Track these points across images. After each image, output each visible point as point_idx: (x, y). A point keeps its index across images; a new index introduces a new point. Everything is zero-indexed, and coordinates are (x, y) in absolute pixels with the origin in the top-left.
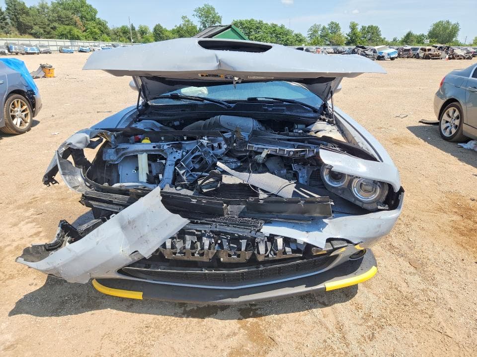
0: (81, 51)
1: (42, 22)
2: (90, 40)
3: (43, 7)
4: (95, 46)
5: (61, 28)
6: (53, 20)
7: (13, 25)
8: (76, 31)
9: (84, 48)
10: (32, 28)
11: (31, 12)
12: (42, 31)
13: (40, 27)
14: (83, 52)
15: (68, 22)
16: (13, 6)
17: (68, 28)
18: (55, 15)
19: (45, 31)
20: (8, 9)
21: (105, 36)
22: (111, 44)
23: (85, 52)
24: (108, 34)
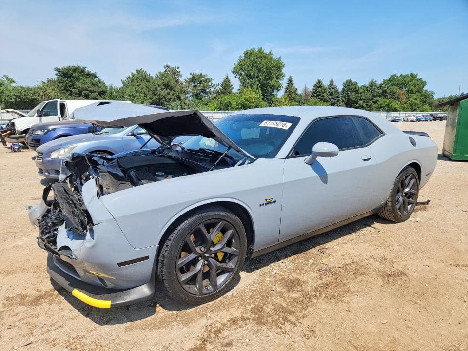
0: (393, 121)
1: (367, 98)
2: (408, 111)
3: (372, 85)
4: (409, 116)
5: (382, 101)
6: (377, 95)
7: (343, 101)
8: (394, 104)
9: (397, 118)
10: (357, 103)
11: (361, 90)
12: (364, 105)
13: (364, 102)
14: (395, 122)
15: (390, 96)
16: (348, 87)
17: (387, 101)
18: (381, 91)
19: (367, 105)
20: (343, 89)
21: (427, 106)
22: (429, 114)
23: (397, 122)
24: (430, 105)
